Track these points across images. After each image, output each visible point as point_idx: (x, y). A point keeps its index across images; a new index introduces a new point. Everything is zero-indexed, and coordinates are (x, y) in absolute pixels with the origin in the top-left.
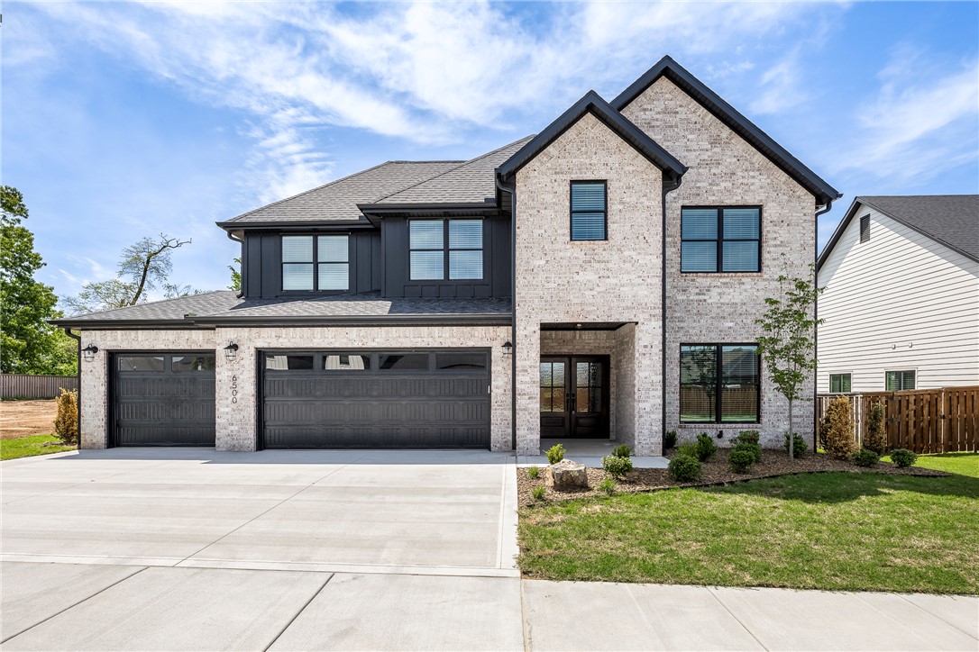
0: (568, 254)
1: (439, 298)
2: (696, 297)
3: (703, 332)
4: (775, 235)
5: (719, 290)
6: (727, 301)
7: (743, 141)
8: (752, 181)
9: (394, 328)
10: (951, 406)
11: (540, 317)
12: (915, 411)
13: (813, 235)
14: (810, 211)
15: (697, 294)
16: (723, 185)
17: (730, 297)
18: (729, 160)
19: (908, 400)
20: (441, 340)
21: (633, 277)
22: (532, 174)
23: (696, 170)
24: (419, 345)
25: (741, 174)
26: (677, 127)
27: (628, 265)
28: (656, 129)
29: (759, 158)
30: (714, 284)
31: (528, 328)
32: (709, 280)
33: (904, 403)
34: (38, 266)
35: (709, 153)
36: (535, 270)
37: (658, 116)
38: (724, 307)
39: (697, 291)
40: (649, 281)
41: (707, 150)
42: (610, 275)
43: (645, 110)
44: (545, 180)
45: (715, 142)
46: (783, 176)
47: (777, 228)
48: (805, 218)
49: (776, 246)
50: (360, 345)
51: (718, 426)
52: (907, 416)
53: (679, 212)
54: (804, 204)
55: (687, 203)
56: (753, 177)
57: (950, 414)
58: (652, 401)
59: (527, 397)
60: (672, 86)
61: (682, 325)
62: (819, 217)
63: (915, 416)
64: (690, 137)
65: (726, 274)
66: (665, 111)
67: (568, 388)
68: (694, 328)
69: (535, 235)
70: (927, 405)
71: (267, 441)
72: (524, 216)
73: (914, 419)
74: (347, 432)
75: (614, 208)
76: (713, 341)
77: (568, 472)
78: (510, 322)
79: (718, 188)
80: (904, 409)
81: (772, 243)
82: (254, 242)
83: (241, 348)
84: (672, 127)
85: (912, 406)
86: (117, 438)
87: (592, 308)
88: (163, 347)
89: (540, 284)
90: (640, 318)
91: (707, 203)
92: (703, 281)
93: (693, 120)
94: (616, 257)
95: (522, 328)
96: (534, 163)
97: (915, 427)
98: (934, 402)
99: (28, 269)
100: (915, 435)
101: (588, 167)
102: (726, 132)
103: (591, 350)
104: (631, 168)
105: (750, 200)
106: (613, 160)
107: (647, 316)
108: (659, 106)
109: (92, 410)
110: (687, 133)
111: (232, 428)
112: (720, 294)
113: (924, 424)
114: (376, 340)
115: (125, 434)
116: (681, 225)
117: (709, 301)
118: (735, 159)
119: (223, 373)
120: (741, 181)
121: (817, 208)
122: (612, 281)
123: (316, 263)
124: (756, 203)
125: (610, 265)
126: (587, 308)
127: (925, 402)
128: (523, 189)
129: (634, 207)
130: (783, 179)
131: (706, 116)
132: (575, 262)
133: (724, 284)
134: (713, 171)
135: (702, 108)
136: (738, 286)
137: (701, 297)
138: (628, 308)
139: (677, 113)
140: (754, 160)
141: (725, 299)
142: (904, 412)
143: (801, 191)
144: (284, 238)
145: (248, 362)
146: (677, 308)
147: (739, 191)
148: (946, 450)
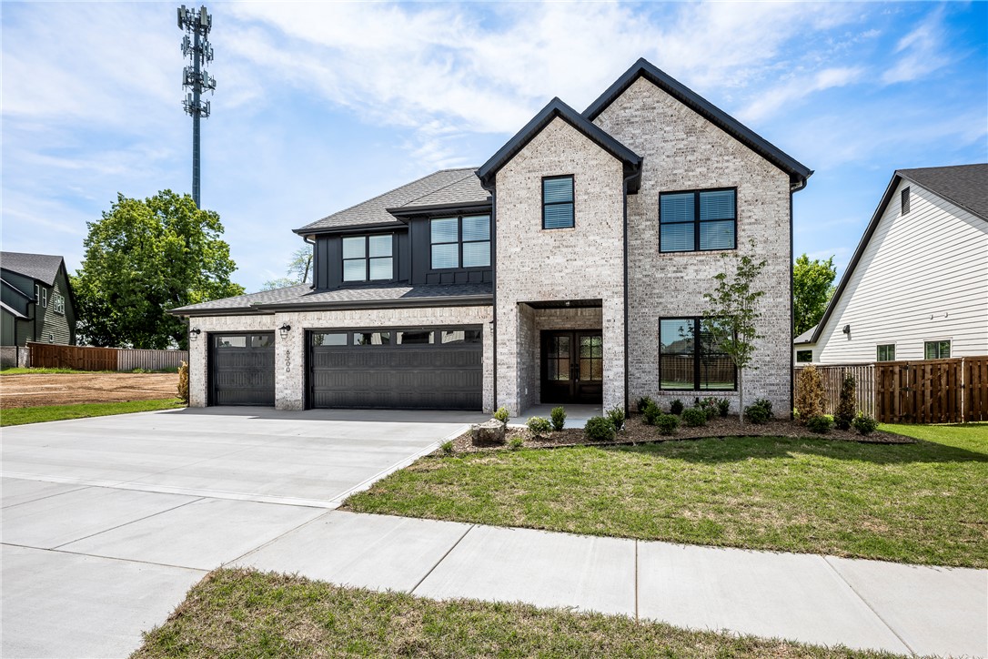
0: (541, 242)
1: (454, 284)
2: (674, 275)
3: (681, 306)
4: (750, 214)
5: (696, 268)
6: (703, 277)
7: (717, 128)
8: (727, 164)
9: (406, 310)
10: (971, 375)
11: (516, 297)
12: (931, 381)
13: (788, 212)
14: (784, 189)
15: (674, 272)
16: (698, 170)
17: (706, 273)
18: (704, 147)
19: (924, 370)
20: (441, 318)
21: (597, 258)
22: (509, 174)
23: (672, 158)
24: (424, 324)
25: (716, 159)
26: (654, 121)
27: (592, 248)
28: (635, 125)
29: (733, 143)
30: (691, 262)
31: (507, 307)
32: (685, 258)
33: (919, 373)
34: (233, 269)
35: (685, 142)
36: (512, 257)
37: (637, 113)
38: (701, 283)
39: (675, 269)
40: (612, 261)
41: (683, 140)
42: (577, 257)
43: (625, 108)
44: (521, 178)
45: (690, 131)
46: (757, 158)
47: (750, 207)
48: (779, 196)
49: (750, 224)
50: (380, 325)
51: (695, 393)
52: (923, 385)
53: (657, 198)
54: (777, 183)
55: (664, 189)
56: (728, 161)
57: (971, 383)
58: (615, 370)
59: (505, 366)
60: (649, 84)
61: (661, 300)
62: (794, 194)
63: (931, 385)
64: (667, 129)
65: (702, 253)
66: (644, 108)
67: (572, 359)
68: (672, 303)
69: (512, 226)
70: (945, 374)
71: (312, 403)
72: (503, 210)
73: (930, 388)
74: (372, 395)
75: (579, 198)
76: (690, 315)
77: (484, 429)
78: (492, 302)
79: (694, 173)
80: (919, 378)
81: (746, 221)
82: (323, 244)
83: (293, 328)
84: (650, 121)
85: (928, 376)
86: (215, 399)
87: (562, 288)
88: (243, 329)
89: (515, 268)
90: (604, 295)
91: (683, 188)
92: (679, 260)
93: (670, 113)
94: (582, 241)
95: (501, 307)
96: (511, 164)
97: (931, 397)
98: (953, 371)
99: (226, 272)
100: (931, 405)
101: (558, 164)
102: (701, 121)
103: (591, 325)
104: (595, 162)
105: (725, 183)
106: (580, 156)
107: (610, 293)
108: (638, 104)
109: (197, 377)
110: (663, 126)
111: (286, 392)
112: (696, 271)
113: (942, 394)
114: (392, 320)
115: (222, 396)
116: (660, 210)
117: (686, 278)
118: (710, 146)
119: (279, 349)
120: (715, 165)
121: (791, 186)
122: (579, 263)
123: (368, 259)
124: (731, 185)
125: (577, 249)
126: (557, 288)
127: (942, 371)
128: (502, 187)
129: (598, 197)
130: (757, 161)
131: (681, 109)
132: (545, 248)
133: (700, 261)
134: (689, 158)
135: (678, 102)
136: (713, 263)
137: (679, 275)
138: (593, 286)
139: (654, 108)
140: (728, 145)
141: (702, 276)
142: (920, 381)
143: (775, 170)
144: (344, 240)
145: (298, 339)
146: (656, 285)
147: (714, 175)
148: (966, 420)
